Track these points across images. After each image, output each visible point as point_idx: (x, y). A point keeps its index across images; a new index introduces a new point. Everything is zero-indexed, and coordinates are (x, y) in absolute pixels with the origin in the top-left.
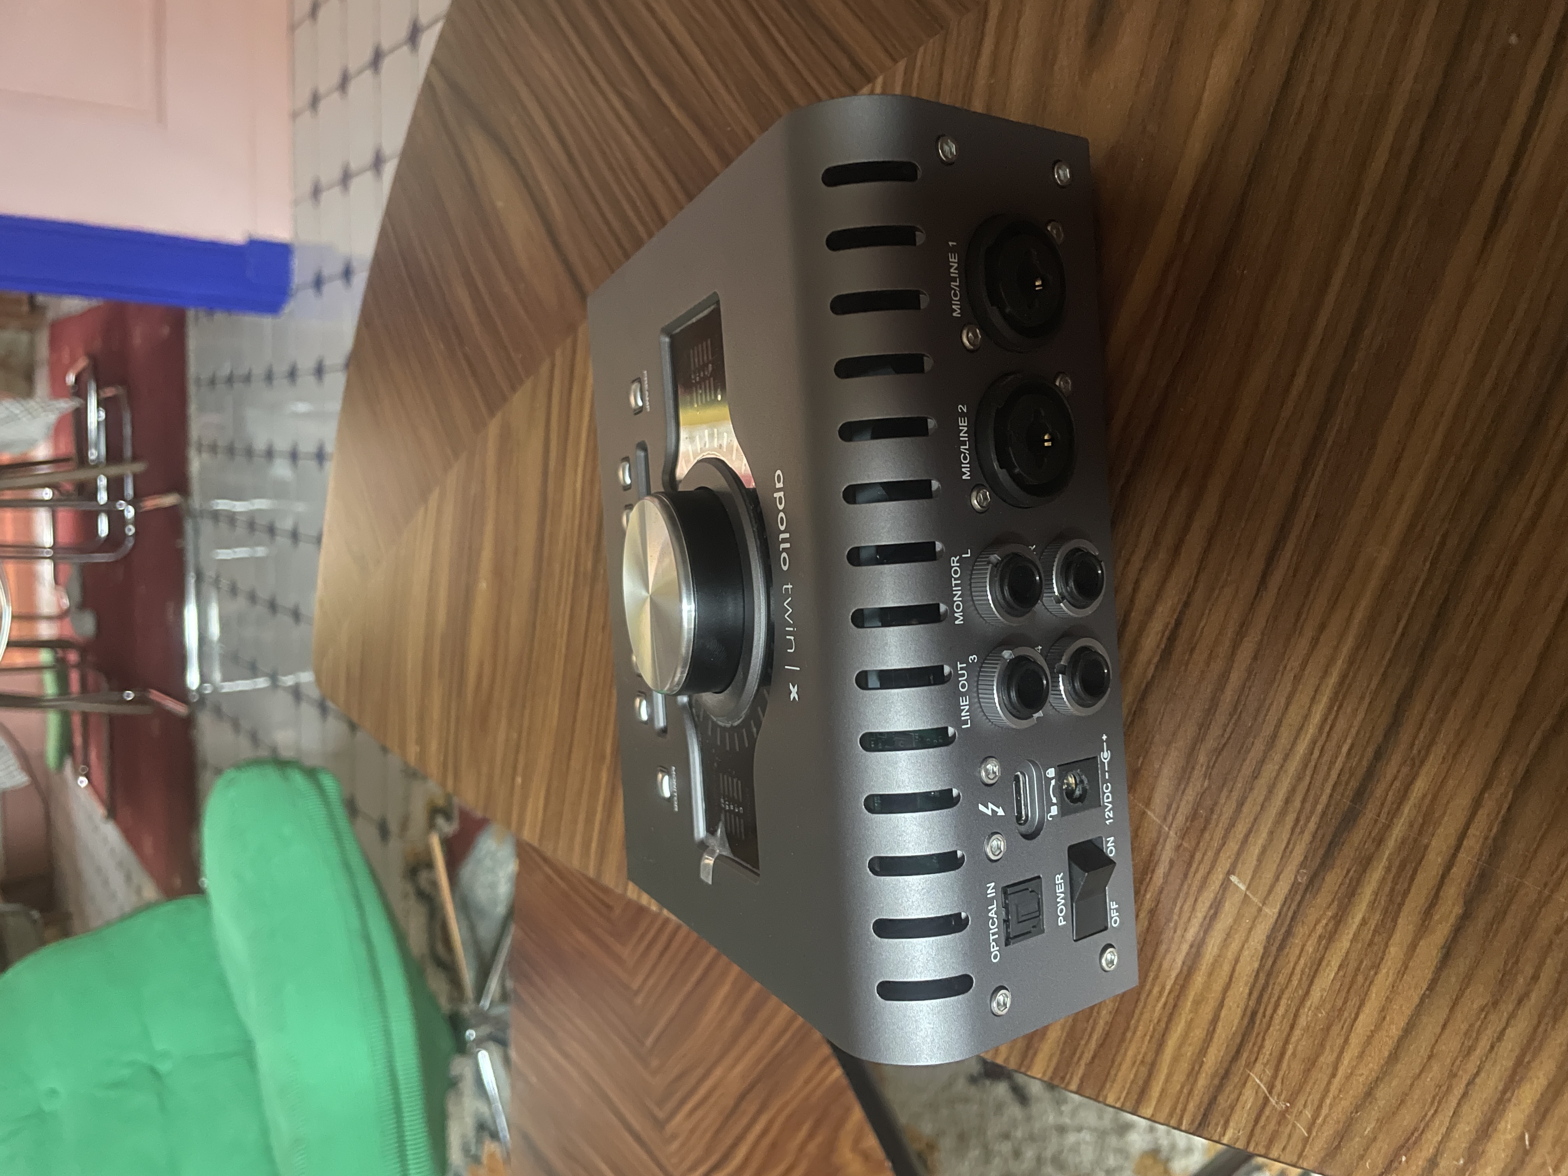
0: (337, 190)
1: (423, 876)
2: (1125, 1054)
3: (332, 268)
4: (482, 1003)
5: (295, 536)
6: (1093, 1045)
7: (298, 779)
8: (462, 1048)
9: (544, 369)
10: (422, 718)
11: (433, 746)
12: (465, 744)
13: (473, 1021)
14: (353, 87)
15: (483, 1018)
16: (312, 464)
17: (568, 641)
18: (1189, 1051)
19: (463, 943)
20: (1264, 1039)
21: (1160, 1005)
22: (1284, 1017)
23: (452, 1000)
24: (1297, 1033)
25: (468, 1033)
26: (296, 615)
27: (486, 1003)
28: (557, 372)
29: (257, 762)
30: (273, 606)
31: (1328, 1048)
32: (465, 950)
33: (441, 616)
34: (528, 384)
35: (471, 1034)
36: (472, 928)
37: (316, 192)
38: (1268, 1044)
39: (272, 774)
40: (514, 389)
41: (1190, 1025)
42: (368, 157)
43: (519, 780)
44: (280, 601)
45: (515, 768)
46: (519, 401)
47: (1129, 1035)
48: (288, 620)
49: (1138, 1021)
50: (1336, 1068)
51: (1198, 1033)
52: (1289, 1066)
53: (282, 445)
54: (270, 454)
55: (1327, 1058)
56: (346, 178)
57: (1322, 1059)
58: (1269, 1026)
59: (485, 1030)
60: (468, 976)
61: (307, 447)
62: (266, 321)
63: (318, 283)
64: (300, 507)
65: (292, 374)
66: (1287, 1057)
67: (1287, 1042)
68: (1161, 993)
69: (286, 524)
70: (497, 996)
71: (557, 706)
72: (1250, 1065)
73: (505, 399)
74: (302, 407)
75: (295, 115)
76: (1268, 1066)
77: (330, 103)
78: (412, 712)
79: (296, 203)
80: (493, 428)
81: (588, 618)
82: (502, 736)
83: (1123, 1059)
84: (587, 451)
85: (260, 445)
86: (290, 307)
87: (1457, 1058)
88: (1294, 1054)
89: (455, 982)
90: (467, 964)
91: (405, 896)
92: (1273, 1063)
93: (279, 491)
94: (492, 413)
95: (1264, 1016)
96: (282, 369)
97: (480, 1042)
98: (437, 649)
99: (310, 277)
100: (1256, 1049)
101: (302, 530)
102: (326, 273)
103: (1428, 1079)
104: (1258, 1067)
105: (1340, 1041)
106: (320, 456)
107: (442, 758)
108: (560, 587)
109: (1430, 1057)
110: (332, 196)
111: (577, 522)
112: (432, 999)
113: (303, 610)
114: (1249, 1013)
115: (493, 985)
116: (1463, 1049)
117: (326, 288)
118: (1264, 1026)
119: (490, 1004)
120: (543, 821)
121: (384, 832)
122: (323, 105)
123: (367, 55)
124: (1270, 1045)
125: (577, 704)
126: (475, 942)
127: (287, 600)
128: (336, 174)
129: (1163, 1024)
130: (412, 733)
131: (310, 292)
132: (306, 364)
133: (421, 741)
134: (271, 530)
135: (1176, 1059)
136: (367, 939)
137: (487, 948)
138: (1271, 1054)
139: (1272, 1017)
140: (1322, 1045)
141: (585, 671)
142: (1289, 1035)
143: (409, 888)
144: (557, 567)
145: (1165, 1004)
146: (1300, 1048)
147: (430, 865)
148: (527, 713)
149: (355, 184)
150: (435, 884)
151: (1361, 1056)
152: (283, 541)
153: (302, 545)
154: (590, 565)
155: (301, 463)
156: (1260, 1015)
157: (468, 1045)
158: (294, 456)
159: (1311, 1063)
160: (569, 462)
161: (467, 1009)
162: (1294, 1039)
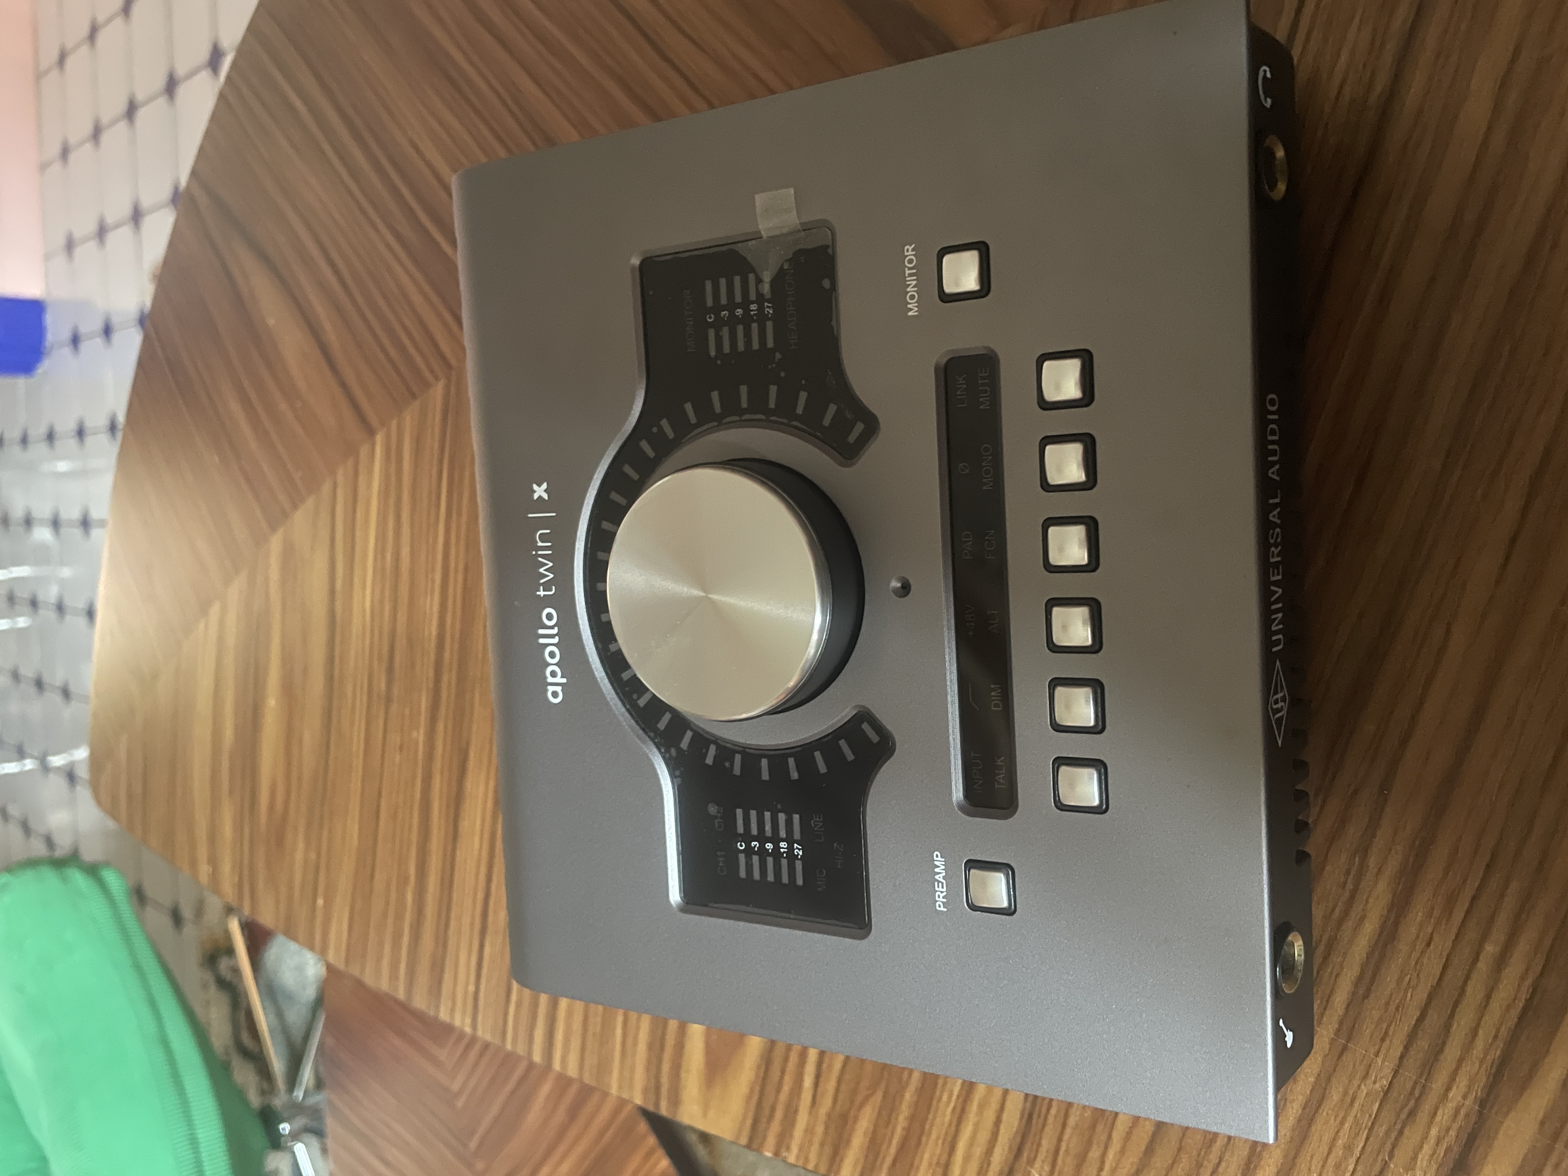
0: (92, 245)
1: (224, 964)
2: (922, 1158)
3: (91, 325)
4: (295, 1094)
5: (60, 608)
6: (893, 1150)
7: (78, 878)
8: (276, 1143)
9: (326, 488)
10: (213, 838)
11: (226, 867)
12: (261, 865)
13: (286, 1115)
14: (106, 138)
15: (296, 1109)
16: (77, 532)
17: (365, 760)
18: (978, 1151)
19: (271, 1031)
20: (1041, 1138)
21: (950, 1109)
22: (1056, 1117)
23: (263, 1093)
24: (1068, 1131)
25: (281, 1126)
26: (66, 693)
27: (299, 1094)
28: (340, 493)
29: (32, 863)
30: (39, 684)
31: (1095, 1142)
32: (272, 1037)
33: (229, 733)
34: (310, 502)
35: (285, 1128)
36: (280, 1015)
37: (70, 246)
38: (1044, 1142)
39: (49, 876)
40: (295, 506)
41: (977, 1126)
42: (126, 211)
43: (320, 902)
44: (46, 679)
45: (315, 890)
46: (300, 518)
47: (924, 1139)
48: (58, 698)
49: (932, 1126)
50: (1103, 1162)
51: (984, 1136)
52: (1063, 1162)
53: (43, 510)
54: (28, 522)
55: (1094, 1153)
56: (102, 232)
57: (1090, 1154)
58: (1044, 1126)
59: (301, 1121)
60: (278, 1065)
61: (71, 513)
62: (21, 382)
63: (75, 340)
64: (66, 572)
65: (51, 437)
66: (1061, 1153)
67: (1060, 1140)
68: (950, 1097)
69: (51, 594)
70: (312, 1083)
71: (356, 827)
72: (1031, 1162)
73: (285, 515)
74: (62, 466)
75: (44, 167)
76: (1045, 1163)
77: (82, 155)
78: (202, 832)
79: (48, 257)
80: (276, 543)
81: (384, 738)
82: (299, 856)
83: (921, 1162)
84: (374, 572)
85: (17, 512)
86: (44, 367)
87: (1201, 1150)
88: (1067, 1151)
89: (264, 1071)
90: (276, 1052)
91: (205, 986)
92: (1050, 1159)
93: (41, 556)
94: (273, 529)
95: (1039, 1116)
96: (38, 431)
97: (295, 1136)
98: (225, 764)
99: (66, 335)
100: (1035, 1147)
101: (68, 602)
102: (83, 330)
103: (1179, 1170)
104: (1038, 1164)
105: (1103, 1138)
106: (85, 523)
107: (237, 879)
108: (354, 706)
109: (1180, 1149)
110: (87, 251)
111: (368, 642)
112: (240, 1094)
113: (72, 688)
114: (1026, 1116)
115: (307, 1074)
116: (1206, 1141)
117: (84, 346)
118: (1040, 1126)
119: (305, 1093)
120: (348, 946)
121: (177, 918)
122: (73, 157)
123: (121, 106)
124: (1047, 1144)
125: (377, 825)
126: (283, 1028)
127: (56, 677)
128: (91, 227)
129: (953, 1128)
130: (202, 853)
131: (67, 351)
132: (66, 425)
133: (213, 861)
134: (34, 603)
135: (967, 1159)
136: (165, 1043)
137: (297, 1035)
138: (1047, 1152)
139: (1046, 1118)
140: (1090, 1142)
141: (384, 793)
142: (1062, 1133)
143: (209, 977)
144: (349, 688)
145: (954, 1109)
146: (1071, 1145)
147: (230, 951)
148: (325, 833)
149: (112, 238)
150: (236, 971)
151: (1123, 1151)
152: (48, 614)
153: (68, 618)
154: (383, 686)
155: (63, 530)
156: (1035, 1116)
157: (283, 1139)
158: (56, 524)
159: (1082, 1159)
160: (356, 580)
161: (279, 1101)
162: (1066, 1137)
